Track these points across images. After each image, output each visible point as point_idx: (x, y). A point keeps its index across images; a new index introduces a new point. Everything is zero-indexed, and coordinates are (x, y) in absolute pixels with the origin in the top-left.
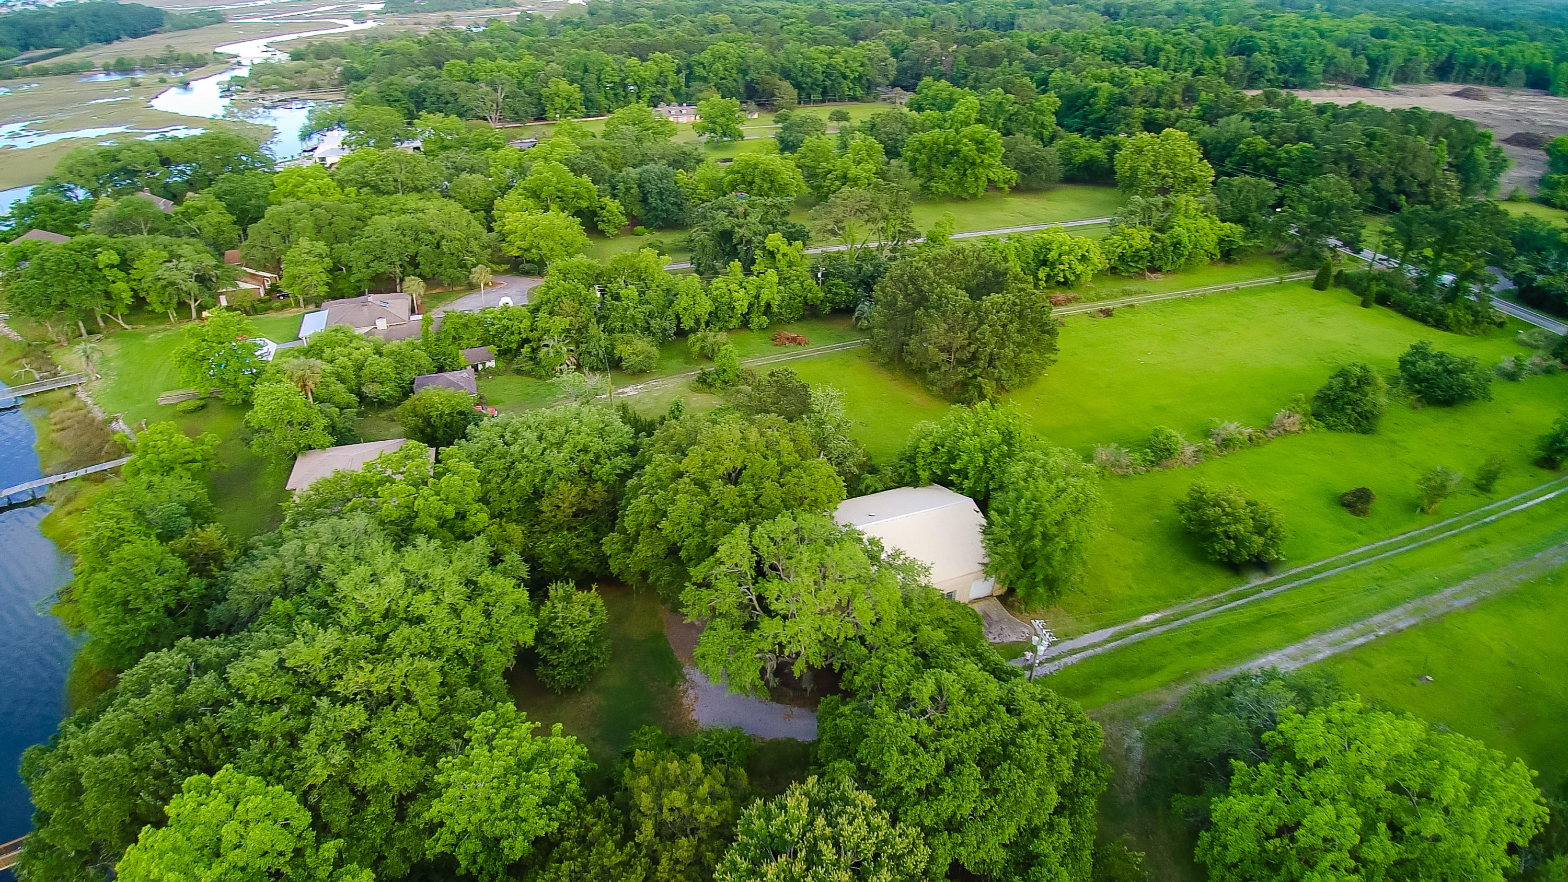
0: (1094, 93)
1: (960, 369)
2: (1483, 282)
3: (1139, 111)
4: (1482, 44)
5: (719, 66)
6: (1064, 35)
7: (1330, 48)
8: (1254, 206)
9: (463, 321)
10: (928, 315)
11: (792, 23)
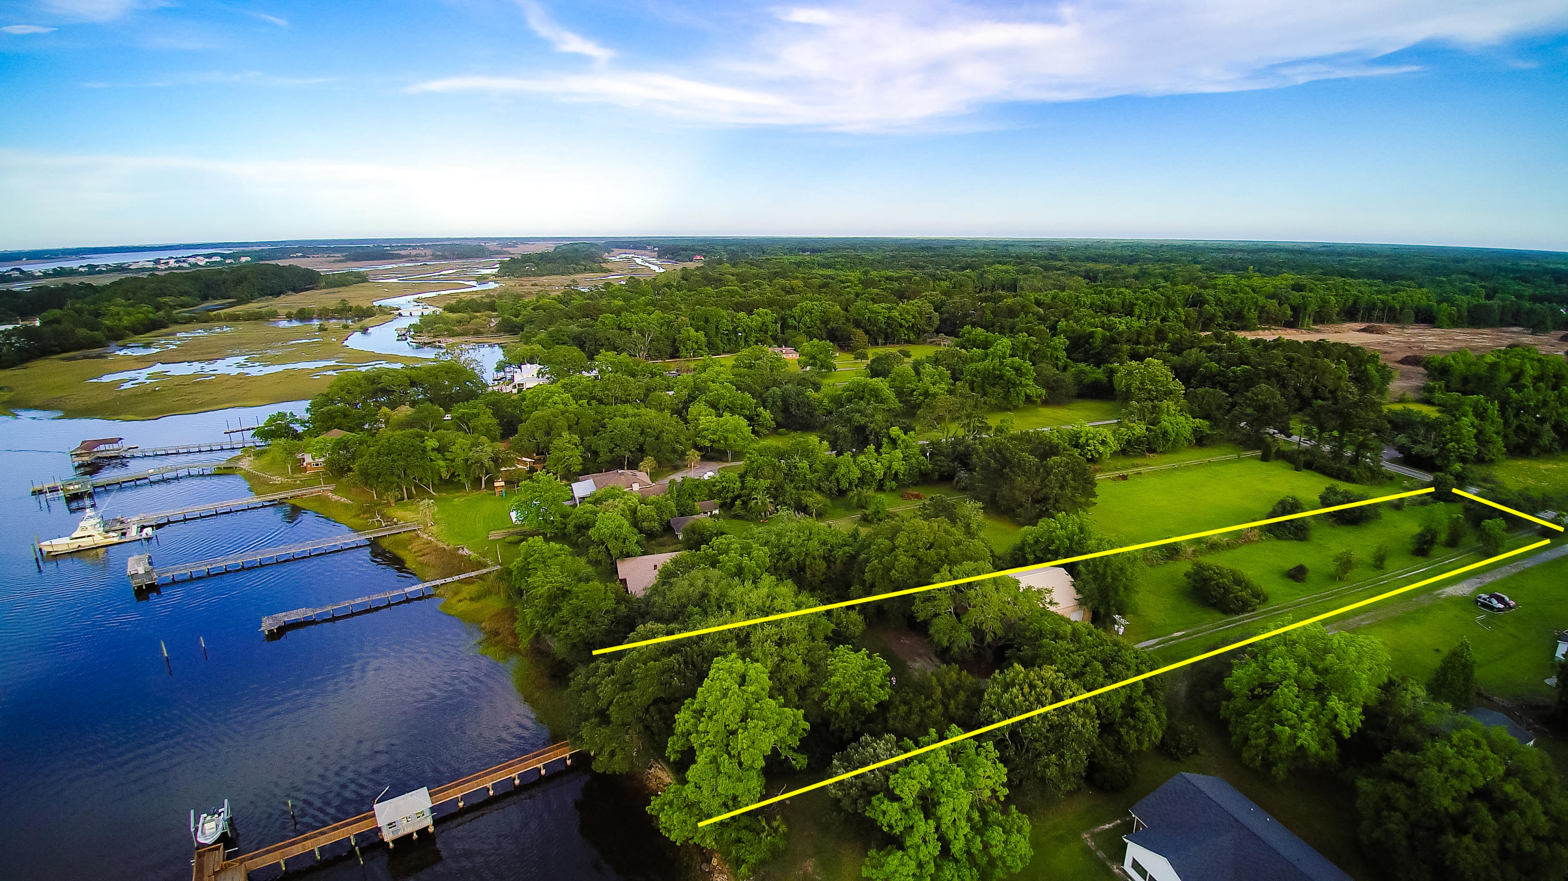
0: (1091, 335)
1: (1037, 506)
2: (1373, 449)
3: (1126, 347)
4: (1378, 292)
5: (807, 318)
6: (1061, 294)
7: (1261, 300)
8: (1214, 407)
9: (696, 483)
10: (1013, 472)
11: (848, 286)
